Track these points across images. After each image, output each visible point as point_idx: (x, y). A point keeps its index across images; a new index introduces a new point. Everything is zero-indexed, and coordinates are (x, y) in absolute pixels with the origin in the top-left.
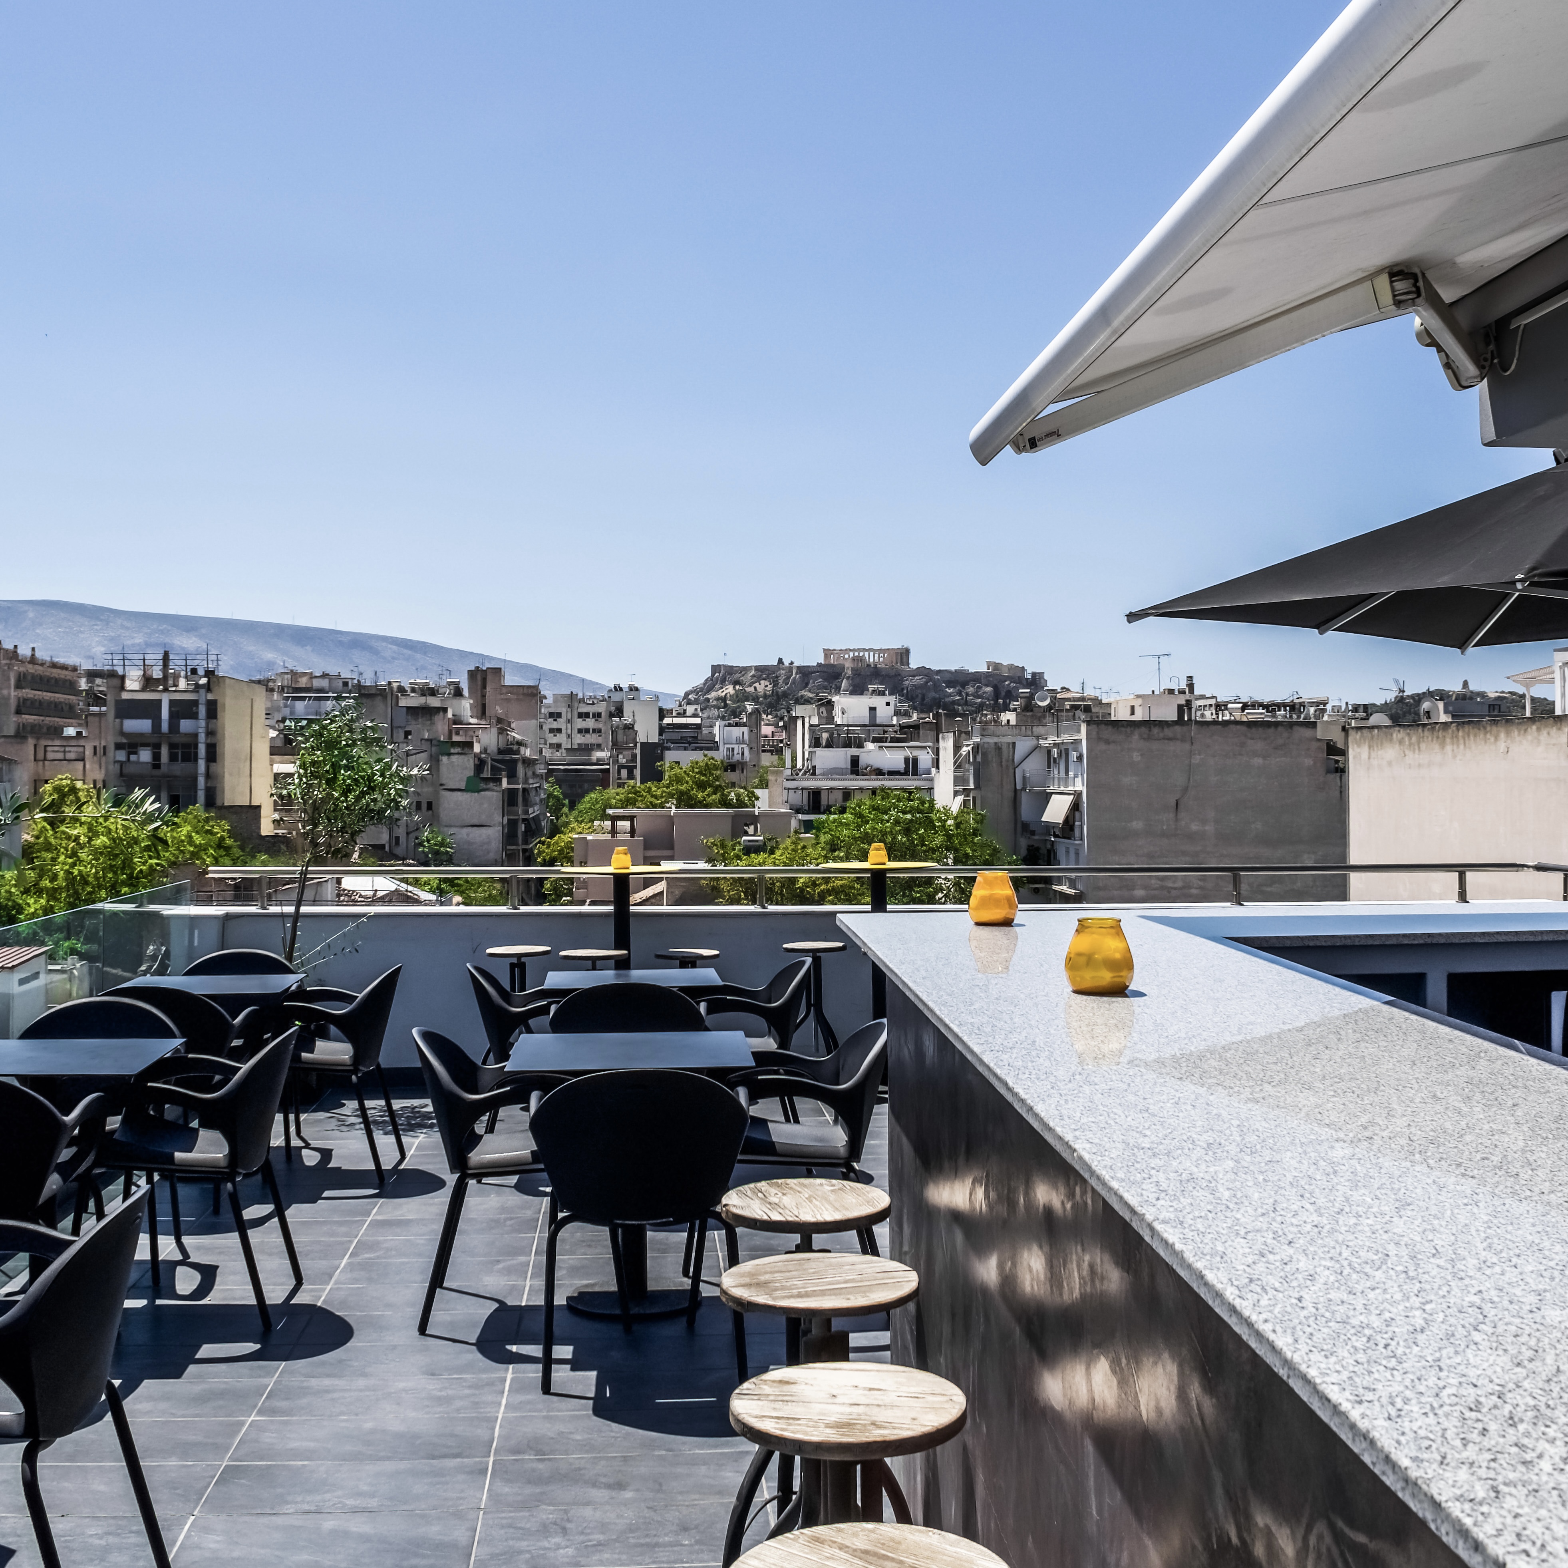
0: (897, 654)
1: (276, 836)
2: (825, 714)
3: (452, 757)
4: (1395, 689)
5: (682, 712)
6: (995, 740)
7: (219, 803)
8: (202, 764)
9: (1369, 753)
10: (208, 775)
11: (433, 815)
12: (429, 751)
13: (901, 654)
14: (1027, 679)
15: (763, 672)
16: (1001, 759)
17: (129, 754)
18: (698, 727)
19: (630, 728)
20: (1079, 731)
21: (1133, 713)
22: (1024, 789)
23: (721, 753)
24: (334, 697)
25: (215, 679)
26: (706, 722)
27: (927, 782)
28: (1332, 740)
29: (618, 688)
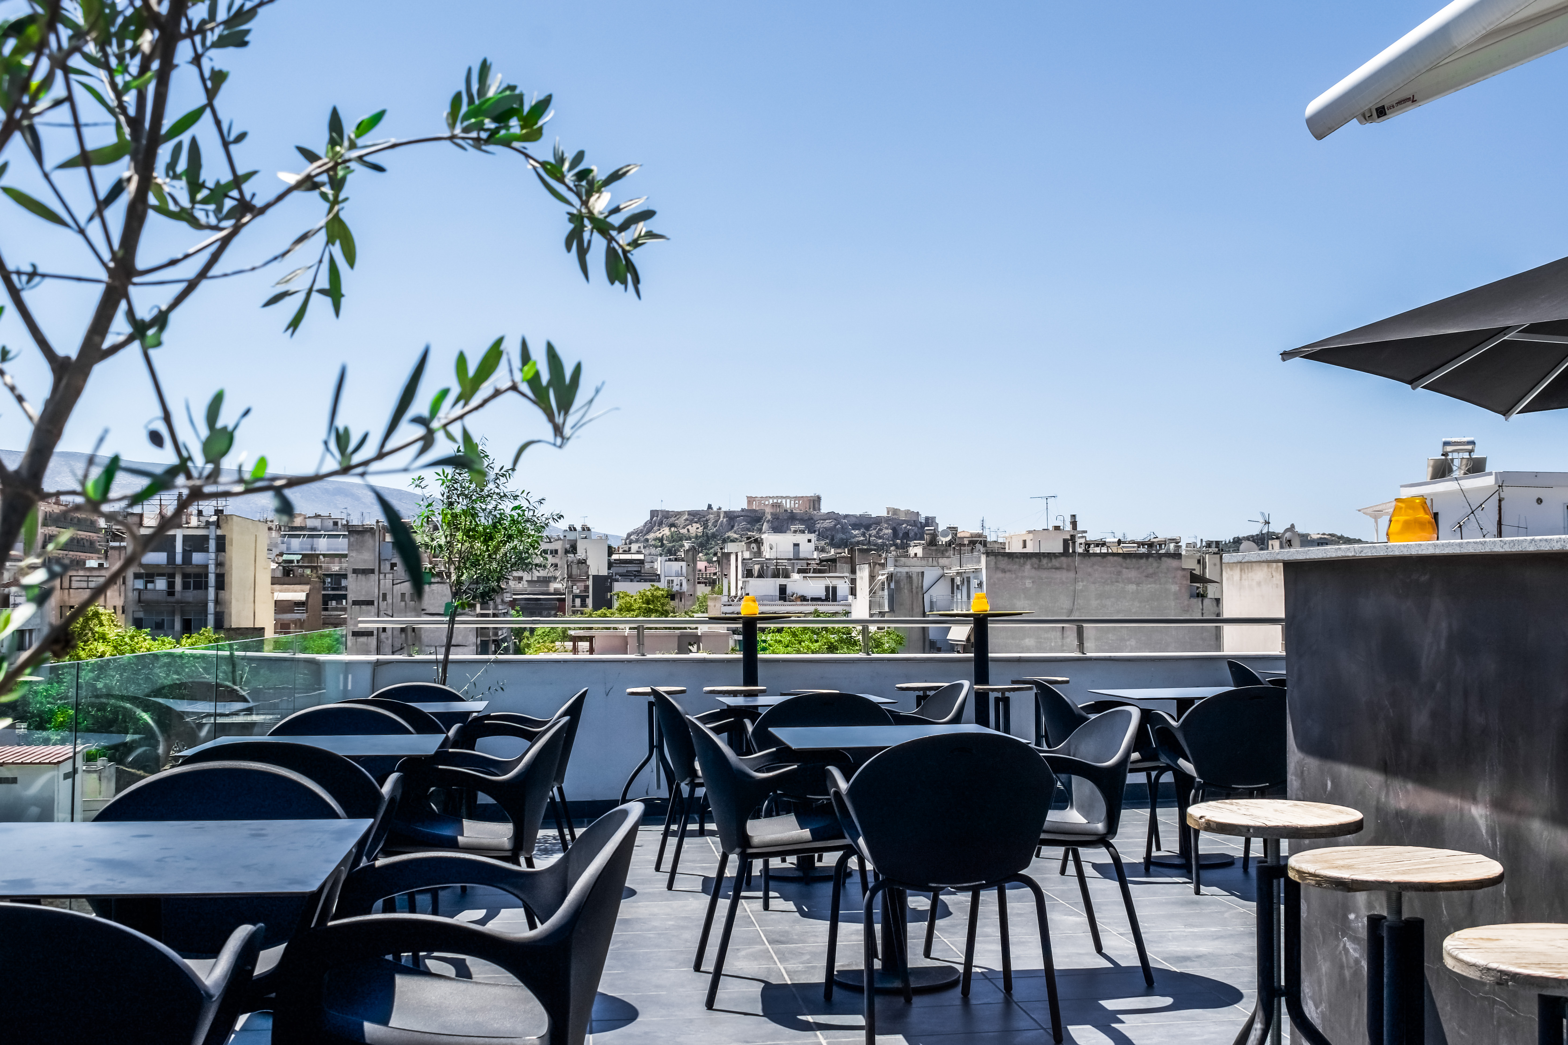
0: (810, 500)
2: (756, 549)
3: (432, 585)
5: (627, 549)
6: (906, 569)
7: (226, 626)
8: (211, 592)
9: (1241, 575)
10: (217, 602)
11: (416, 636)
13: (814, 501)
14: (921, 523)
15: (695, 516)
16: (912, 586)
17: (147, 582)
18: (641, 562)
19: (583, 563)
20: (979, 562)
21: (1025, 547)
23: (663, 584)
24: (325, 535)
25: (224, 517)
26: (648, 559)
27: (845, 608)
28: (1194, 570)
29: (572, 529)
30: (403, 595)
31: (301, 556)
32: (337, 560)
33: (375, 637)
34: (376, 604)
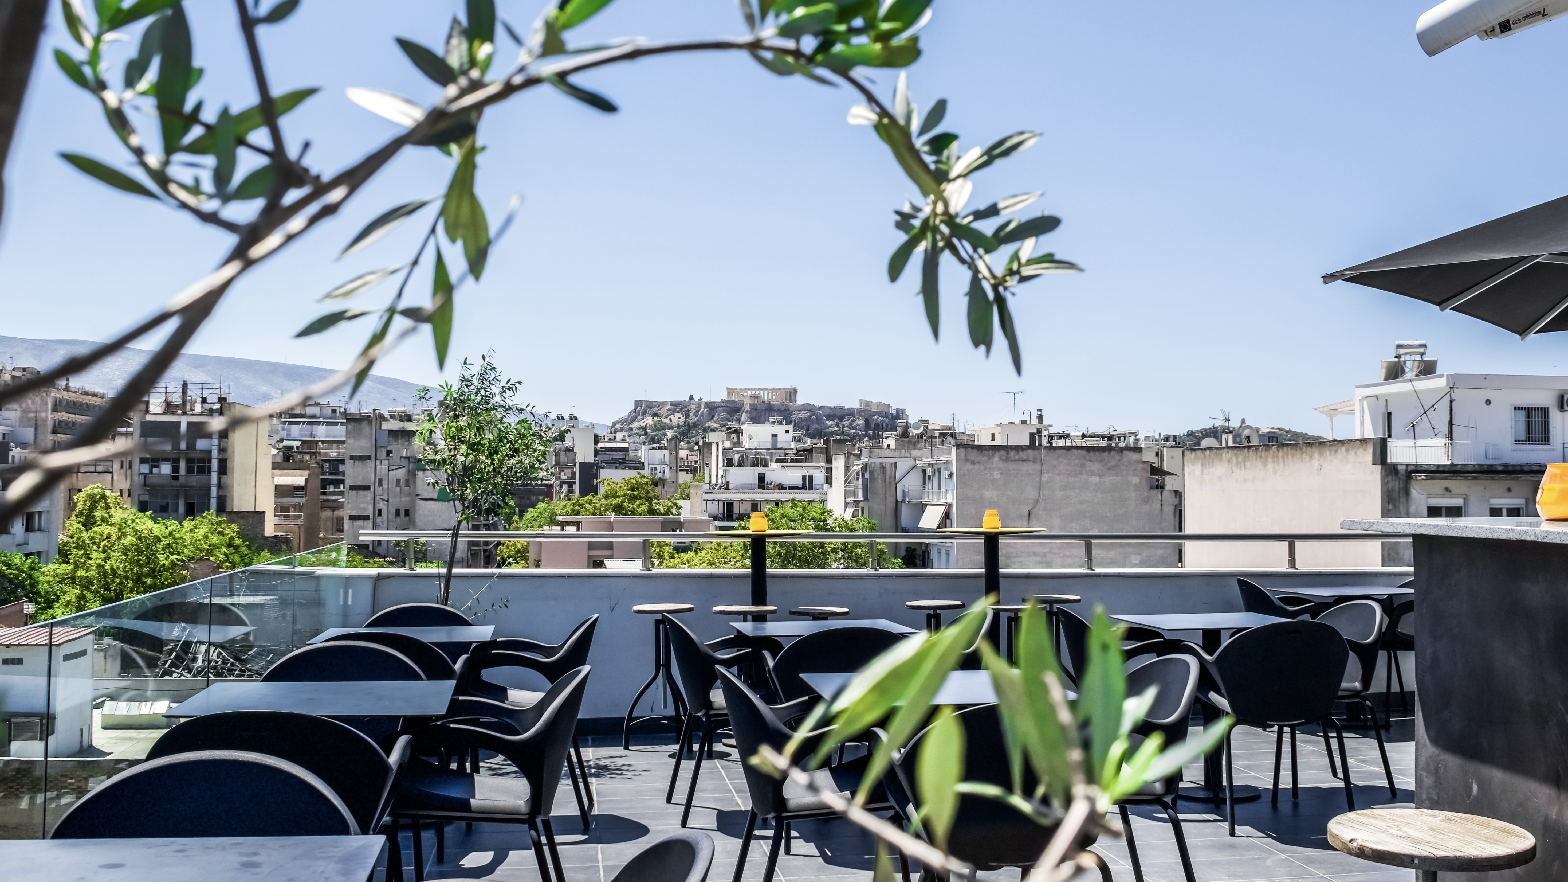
0: (786, 392)
1: (276, 537)
2: (736, 439)
3: (426, 472)
4: (1222, 418)
5: (613, 438)
6: (880, 460)
7: (228, 509)
8: (214, 476)
9: (1202, 470)
10: (220, 486)
11: (410, 521)
12: (407, 467)
13: (790, 393)
14: (892, 414)
15: (677, 407)
16: (885, 476)
17: (152, 467)
18: (626, 450)
19: (570, 451)
20: (950, 453)
21: (993, 439)
22: (904, 501)
23: (646, 472)
24: (324, 422)
25: (227, 405)
26: (633, 447)
27: (821, 496)
28: (1154, 463)
29: (560, 418)
30: (398, 480)
31: (300, 442)
32: (335, 446)
33: (371, 521)
34: (372, 488)
